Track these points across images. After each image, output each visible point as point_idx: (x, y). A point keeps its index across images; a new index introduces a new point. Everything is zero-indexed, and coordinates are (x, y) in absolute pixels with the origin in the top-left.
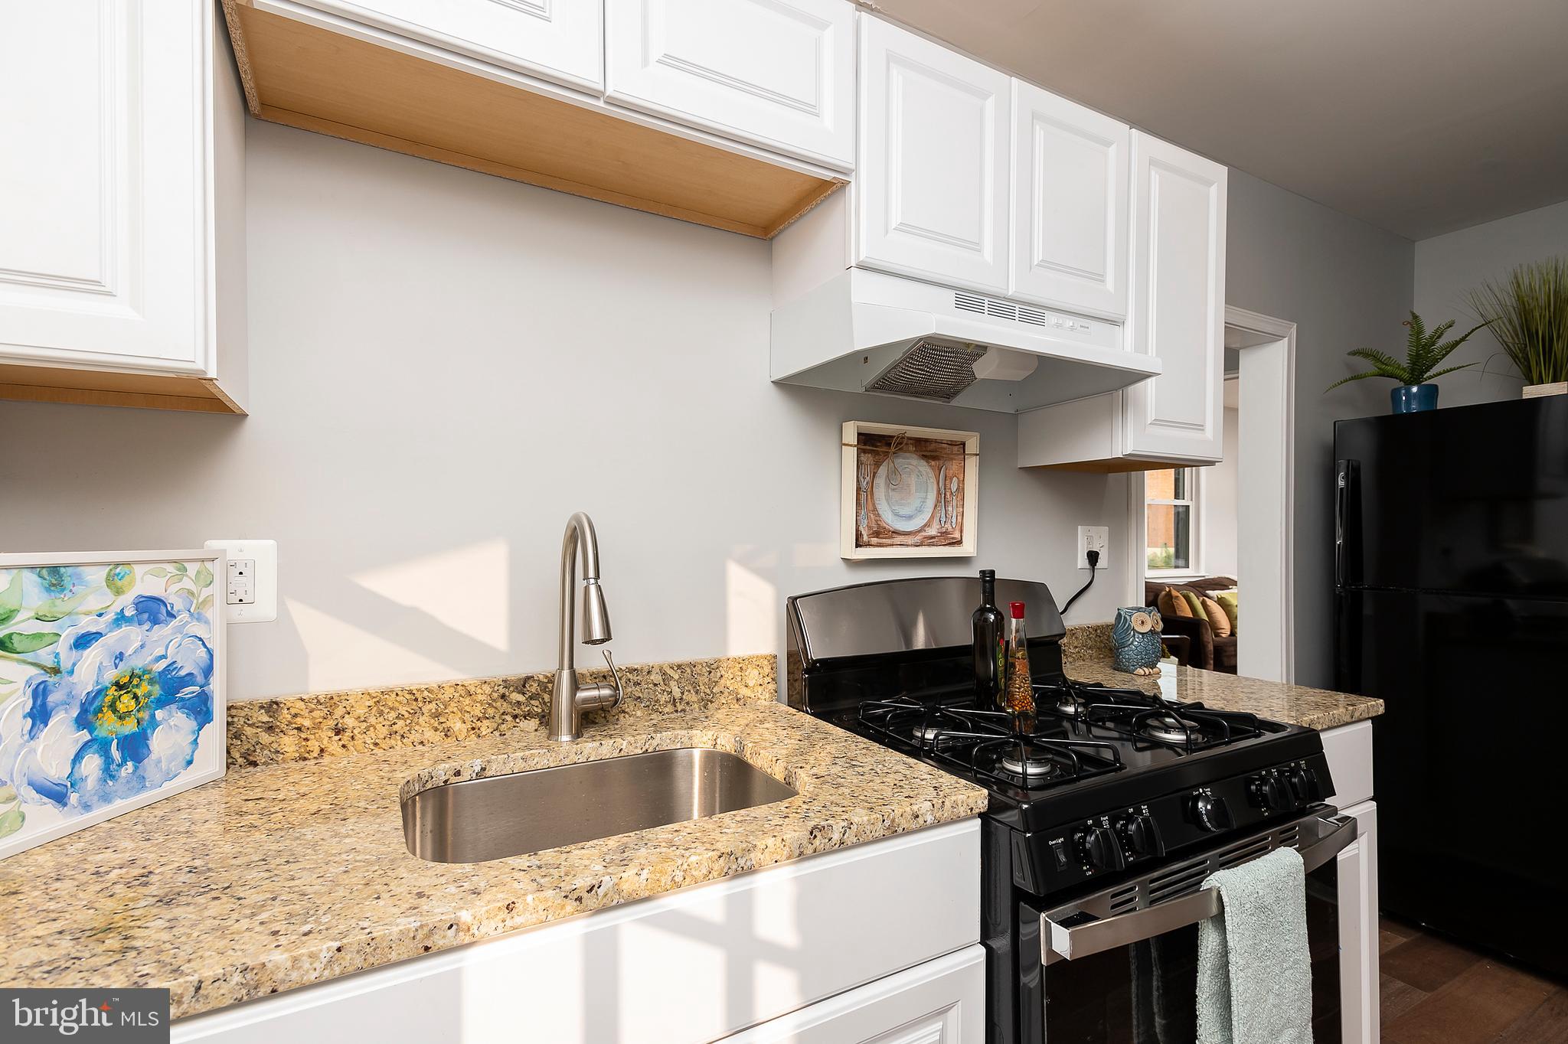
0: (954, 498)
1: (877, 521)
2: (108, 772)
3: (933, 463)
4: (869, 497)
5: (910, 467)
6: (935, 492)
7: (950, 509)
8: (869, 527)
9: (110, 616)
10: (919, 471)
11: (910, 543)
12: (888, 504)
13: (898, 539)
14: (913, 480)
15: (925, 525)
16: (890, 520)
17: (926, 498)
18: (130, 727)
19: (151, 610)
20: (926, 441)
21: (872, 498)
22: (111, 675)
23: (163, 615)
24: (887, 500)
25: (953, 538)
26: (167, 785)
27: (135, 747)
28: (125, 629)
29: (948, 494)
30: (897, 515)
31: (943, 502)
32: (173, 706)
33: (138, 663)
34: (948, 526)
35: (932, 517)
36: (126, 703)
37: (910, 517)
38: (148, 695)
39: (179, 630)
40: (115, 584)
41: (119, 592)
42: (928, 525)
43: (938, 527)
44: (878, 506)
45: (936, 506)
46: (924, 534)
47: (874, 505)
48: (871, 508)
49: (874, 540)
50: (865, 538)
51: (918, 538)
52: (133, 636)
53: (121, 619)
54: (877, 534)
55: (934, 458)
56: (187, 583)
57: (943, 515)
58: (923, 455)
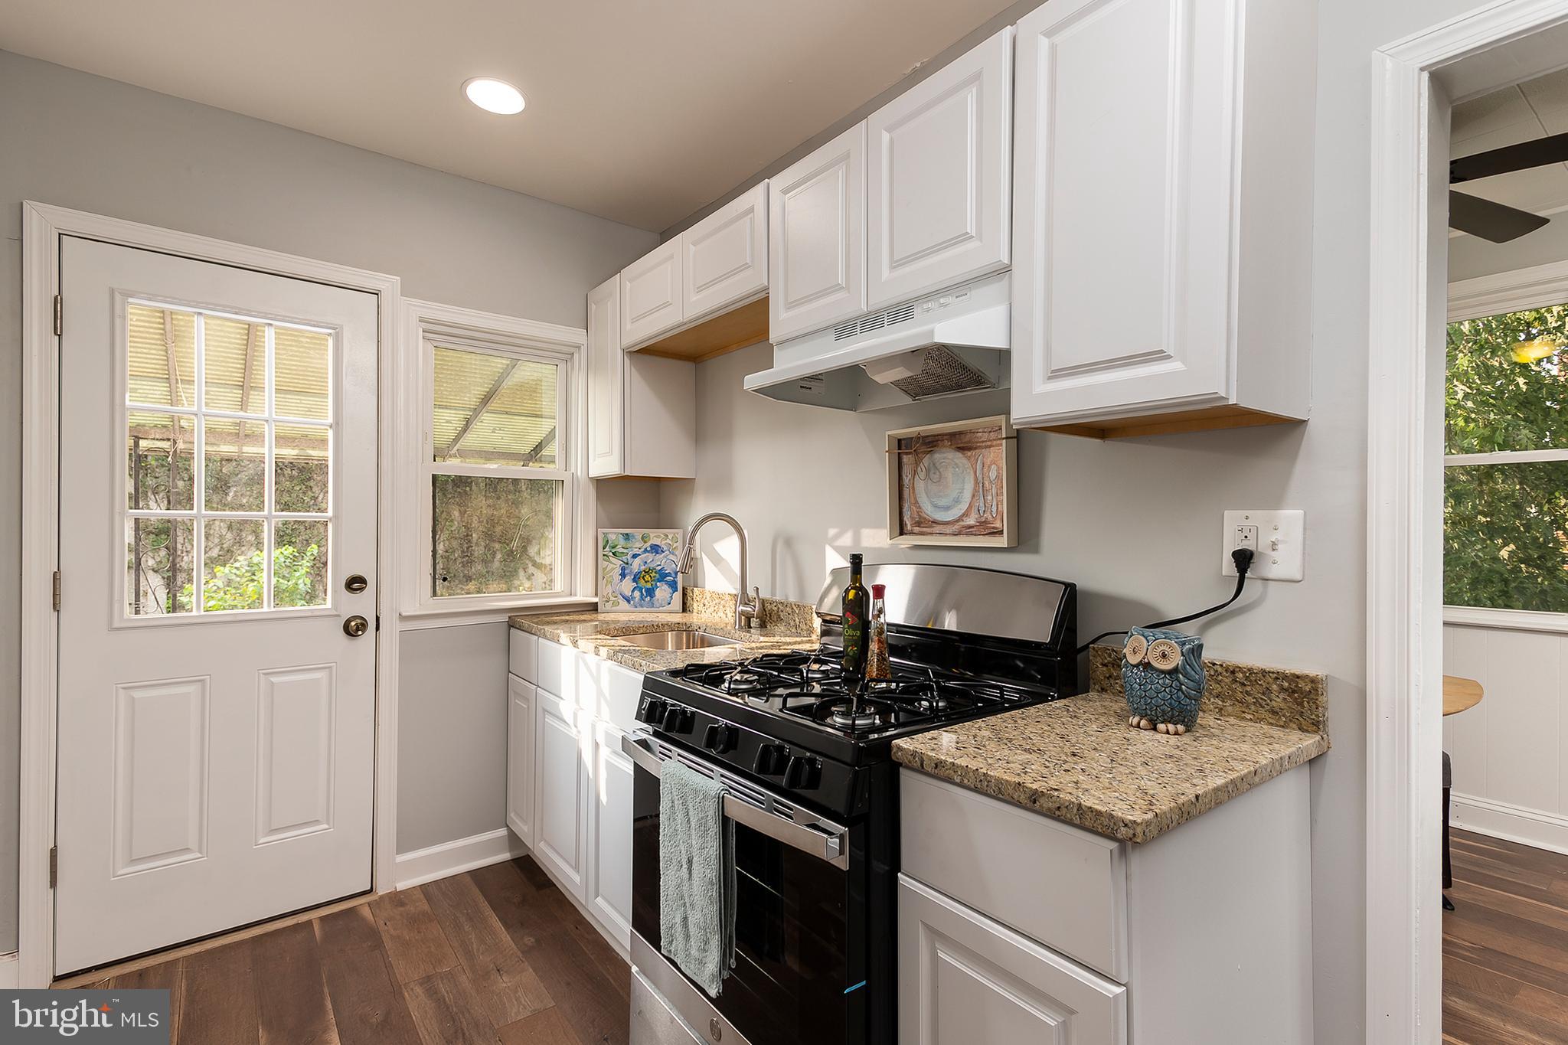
0: (994, 486)
1: (918, 512)
2: (642, 598)
3: (969, 453)
4: (911, 491)
5: (947, 461)
6: (972, 482)
7: (990, 498)
8: (912, 518)
9: (642, 550)
10: (956, 464)
11: (948, 532)
12: (928, 497)
13: (937, 529)
14: (949, 475)
15: (963, 515)
16: (929, 511)
17: (963, 489)
18: (649, 586)
19: (656, 549)
20: (961, 433)
21: (913, 493)
22: (643, 568)
23: (660, 551)
24: (926, 494)
25: (994, 528)
26: (661, 608)
27: (651, 592)
28: (647, 554)
29: (987, 483)
30: (936, 506)
31: (981, 490)
32: (663, 583)
33: (652, 566)
34: (988, 515)
35: (970, 506)
36: (647, 578)
37: (947, 508)
38: (655, 577)
39: (665, 557)
40: (644, 539)
41: (645, 542)
42: (966, 514)
43: (976, 516)
44: (919, 500)
45: (974, 496)
46: (962, 523)
47: (915, 498)
48: (913, 501)
49: (917, 529)
50: (909, 527)
51: (956, 528)
52: (650, 557)
53: (646, 551)
54: (919, 524)
55: (969, 449)
56: (668, 541)
57: (982, 505)
58: (958, 448)
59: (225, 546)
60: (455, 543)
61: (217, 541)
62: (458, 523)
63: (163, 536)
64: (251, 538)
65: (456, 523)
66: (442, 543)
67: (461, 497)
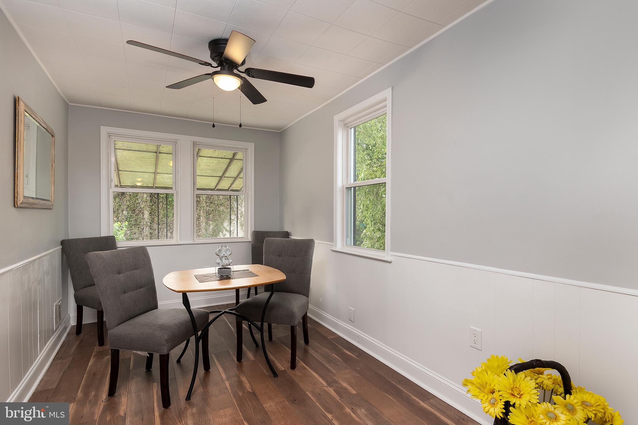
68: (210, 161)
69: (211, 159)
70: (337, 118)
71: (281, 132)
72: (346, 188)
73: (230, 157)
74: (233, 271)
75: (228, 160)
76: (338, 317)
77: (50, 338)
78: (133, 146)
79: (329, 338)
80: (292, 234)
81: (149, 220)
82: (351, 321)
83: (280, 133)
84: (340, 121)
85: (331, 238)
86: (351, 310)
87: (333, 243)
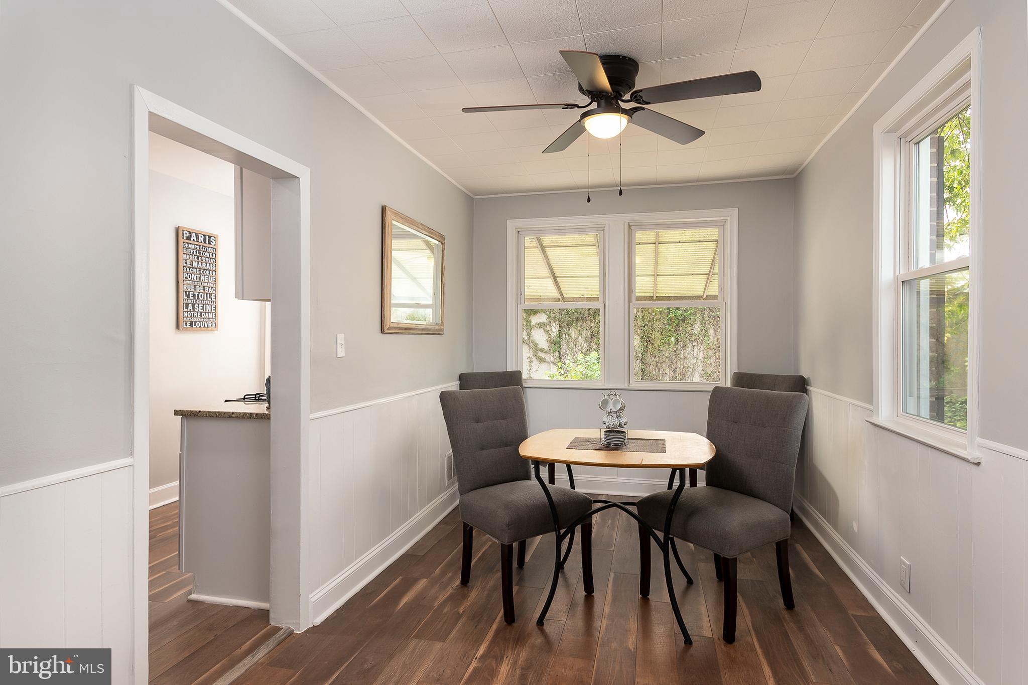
59: (583, 351)
60: (711, 353)
61: (580, 348)
62: (713, 338)
63: (557, 345)
64: (595, 347)
65: (711, 338)
66: (702, 352)
67: (715, 319)
68: (681, 249)
69: (682, 245)
70: (878, 128)
71: (797, 176)
72: (902, 282)
73: (715, 238)
74: (628, 439)
75: (713, 243)
76: (881, 572)
77: (438, 495)
78: (563, 240)
79: (851, 612)
80: (812, 381)
81: (640, 349)
82: (907, 590)
83: (794, 178)
84: (885, 133)
85: (868, 394)
86: (904, 563)
87: (872, 405)
